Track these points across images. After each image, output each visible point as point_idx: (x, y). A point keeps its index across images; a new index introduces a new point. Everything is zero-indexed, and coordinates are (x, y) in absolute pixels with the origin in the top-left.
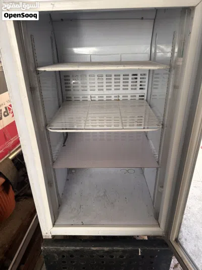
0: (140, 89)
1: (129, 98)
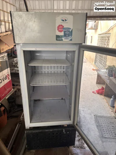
0: (63, 69)
1: (59, 72)
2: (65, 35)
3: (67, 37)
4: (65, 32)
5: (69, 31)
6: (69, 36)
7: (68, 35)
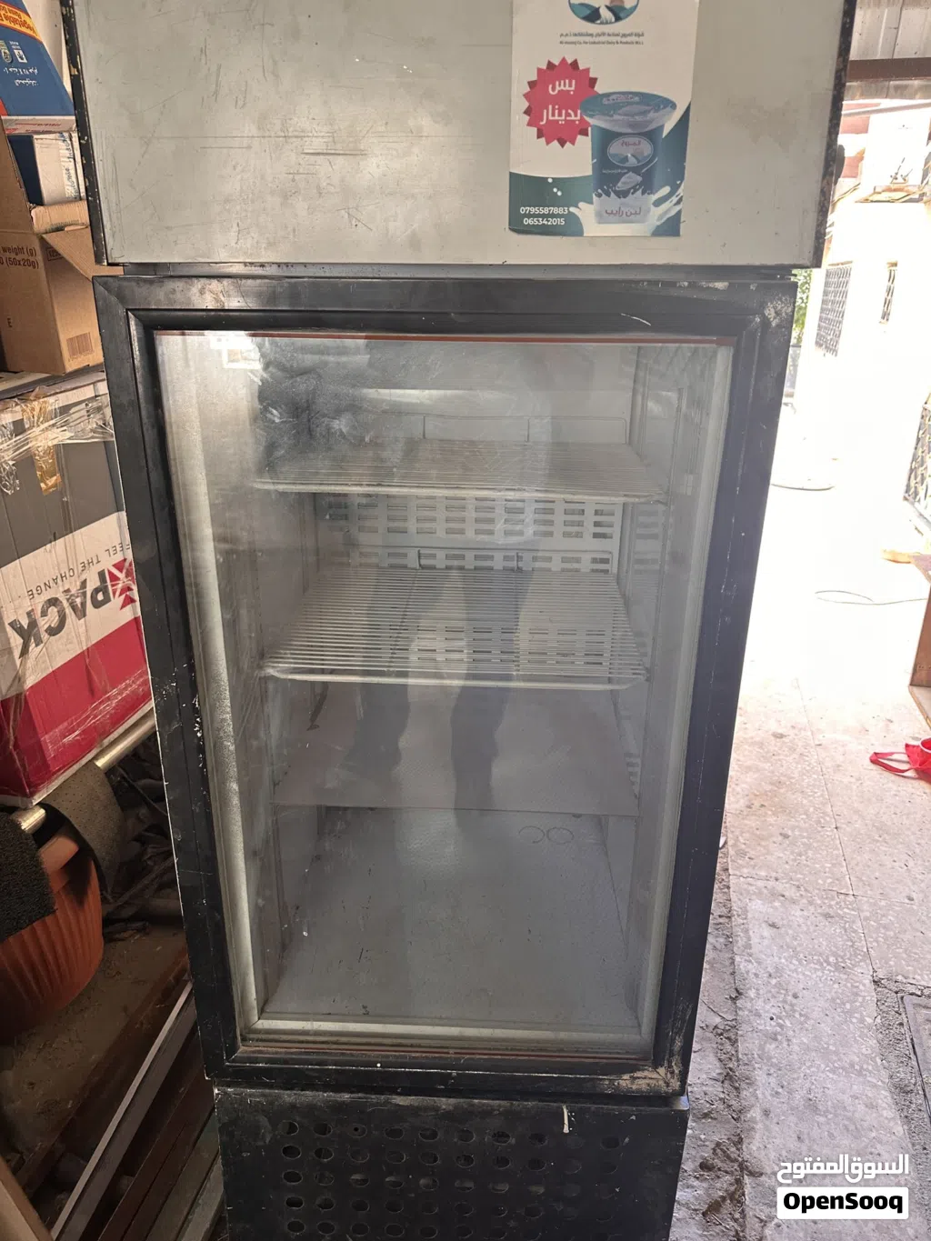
0: (597, 535)
1: (557, 565)
2: (607, 176)
3: (623, 194)
4: (605, 140)
5: (652, 135)
6: (647, 186)
7: (636, 170)
